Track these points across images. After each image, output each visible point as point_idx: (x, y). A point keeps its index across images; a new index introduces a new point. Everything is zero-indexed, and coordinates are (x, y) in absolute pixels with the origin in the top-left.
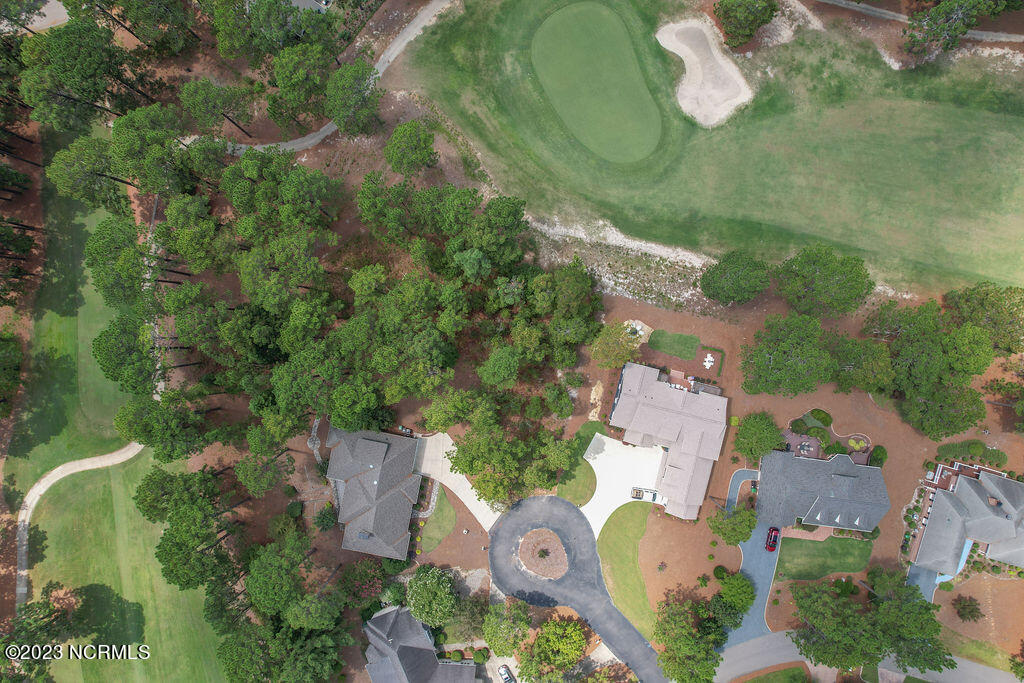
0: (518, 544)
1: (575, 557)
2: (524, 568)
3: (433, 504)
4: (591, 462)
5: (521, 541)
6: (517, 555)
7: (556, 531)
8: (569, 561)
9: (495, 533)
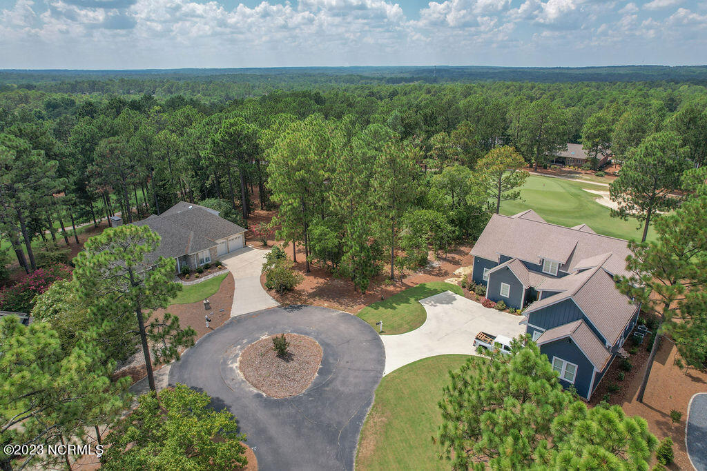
0: (259, 338)
1: (331, 382)
2: (237, 364)
3: (203, 279)
4: (427, 307)
5: (264, 337)
6: (241, 349)
7: (325, 345)
8: (315, 384)
9: (239, 320)
